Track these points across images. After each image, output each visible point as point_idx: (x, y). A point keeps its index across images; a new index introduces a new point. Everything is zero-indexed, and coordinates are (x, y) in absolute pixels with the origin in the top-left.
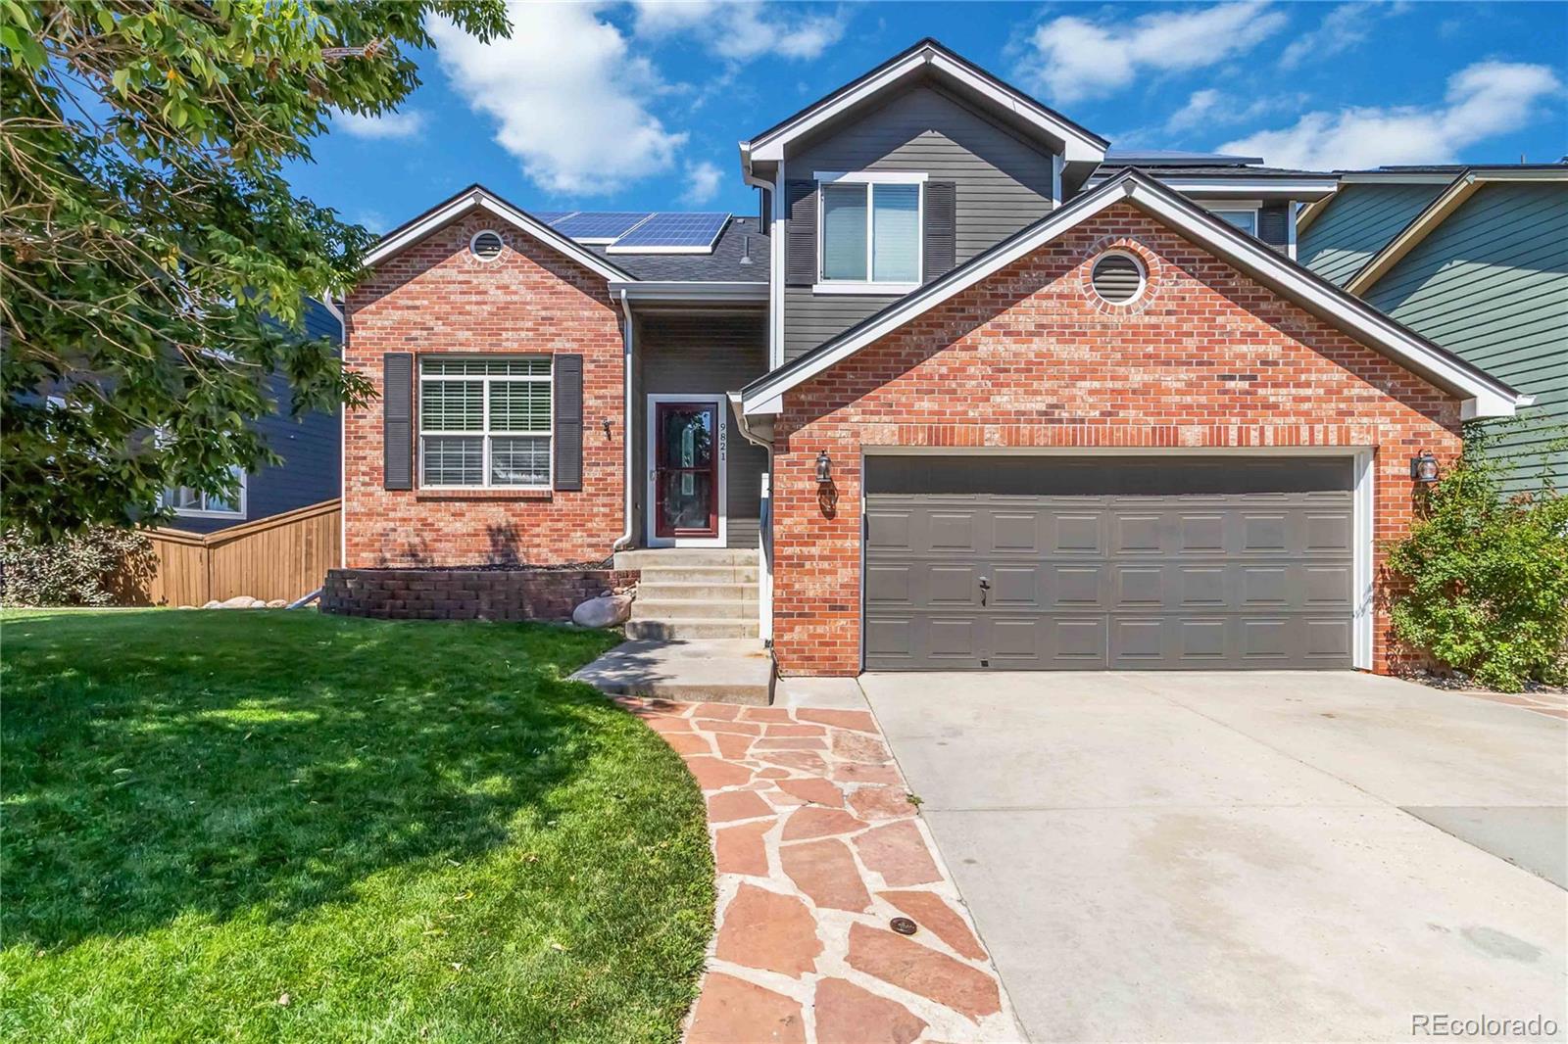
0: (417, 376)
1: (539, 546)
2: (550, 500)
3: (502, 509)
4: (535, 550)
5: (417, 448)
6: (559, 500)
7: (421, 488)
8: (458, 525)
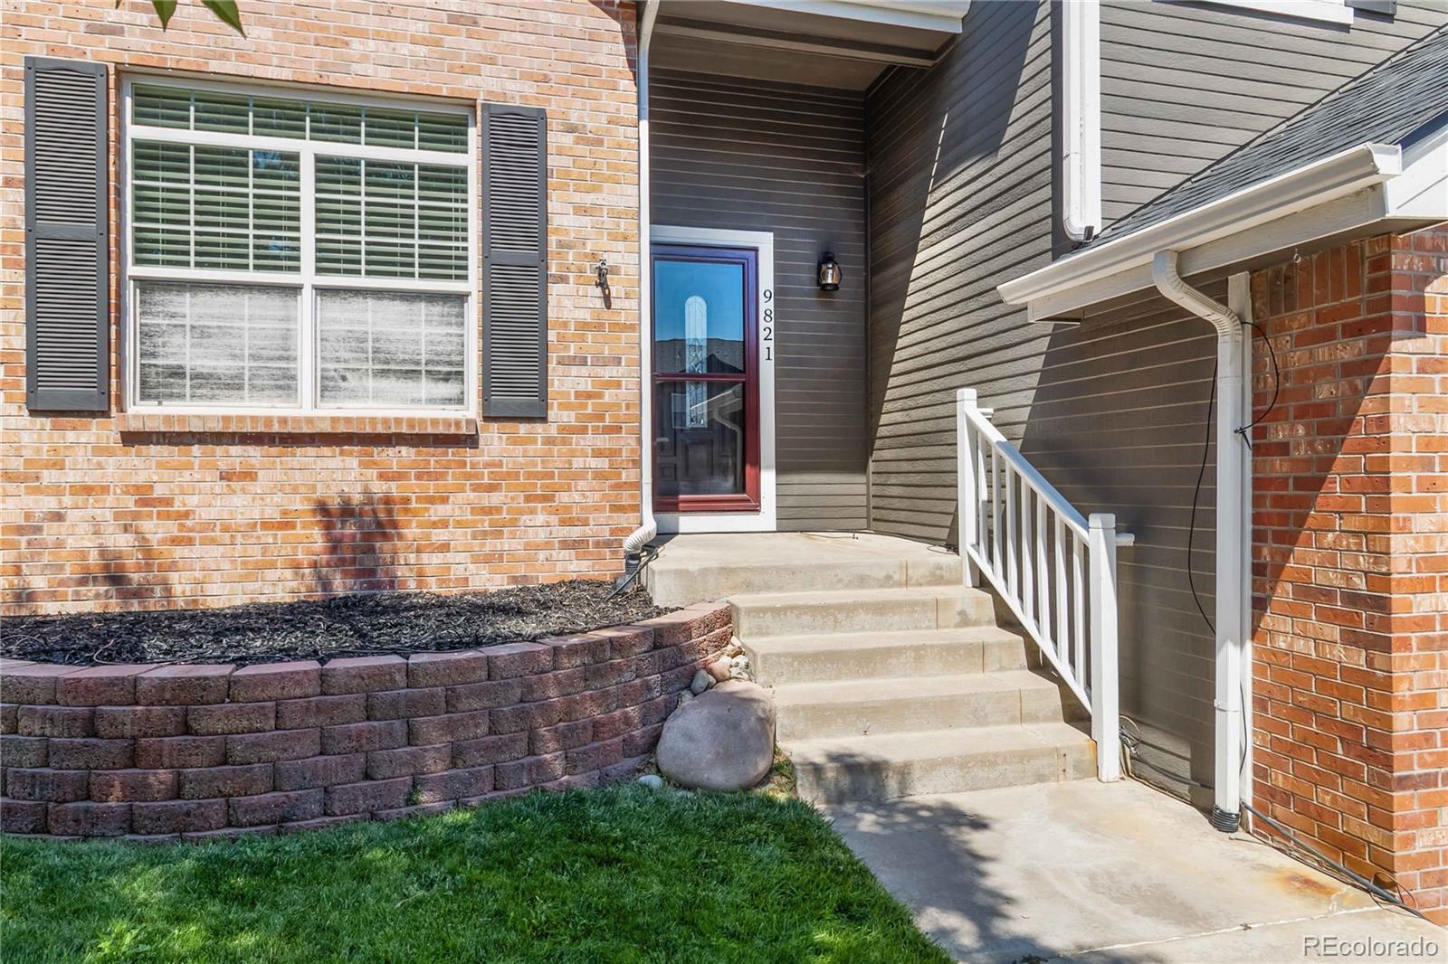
0: (120, 126)
1: (444, 548)
2: (471, 441)
3: (353, 462)
4: (434, 559)
5: (120, 308)
6: (494, 440)
7: (131, 410)
8: (238, 500)
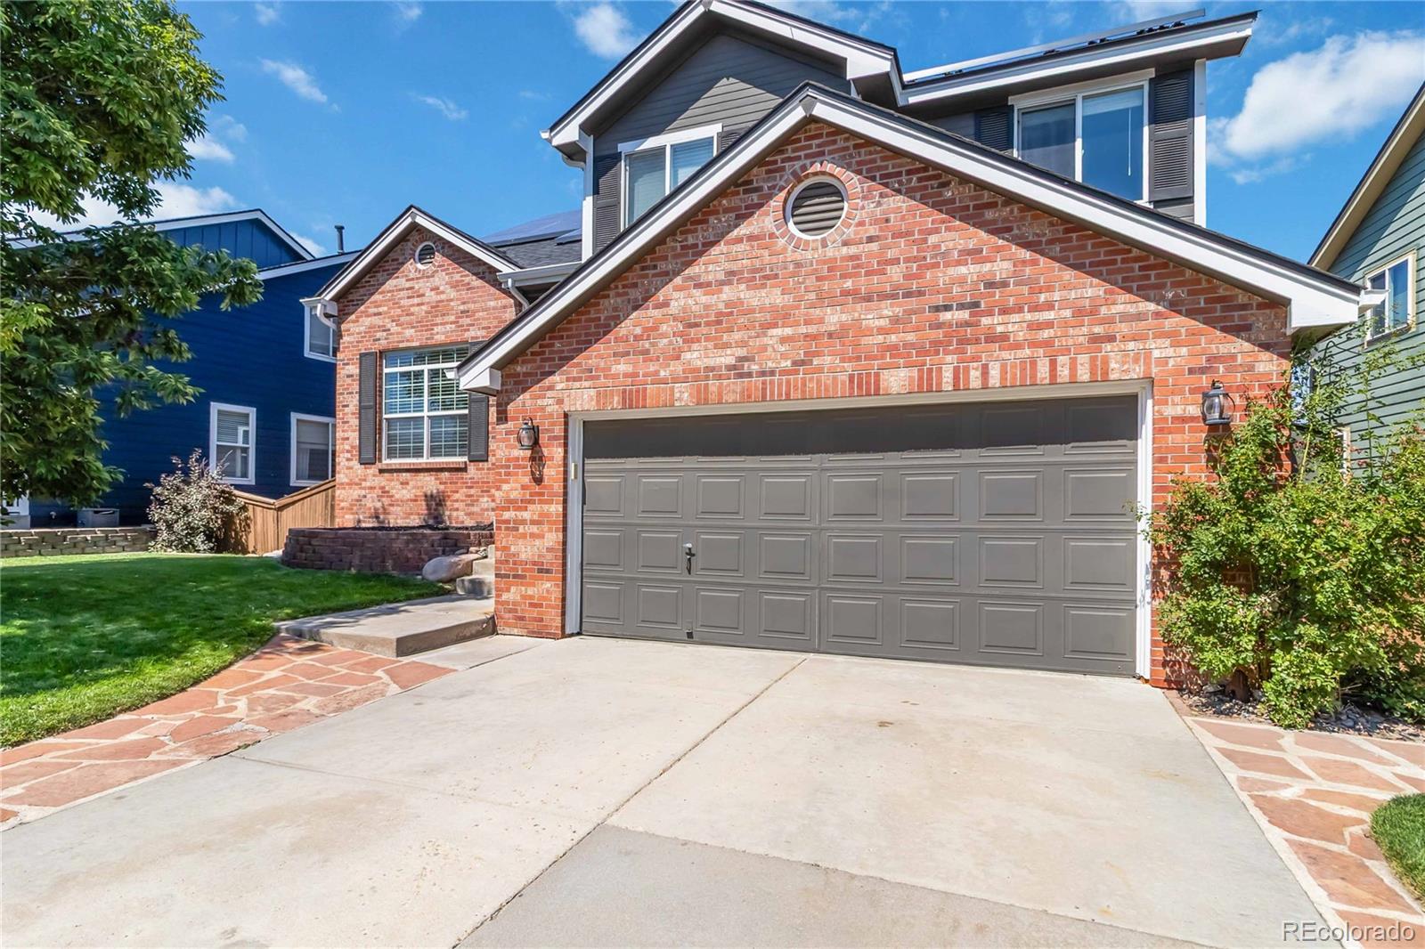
0: (382, 370)
1: (457, 509)
2: (464, 469)
3: (433, 478)
4: (455, 514)
5: (381, 429)
6: (472, 468)
7: (384, 462)
8: (404, 492)
